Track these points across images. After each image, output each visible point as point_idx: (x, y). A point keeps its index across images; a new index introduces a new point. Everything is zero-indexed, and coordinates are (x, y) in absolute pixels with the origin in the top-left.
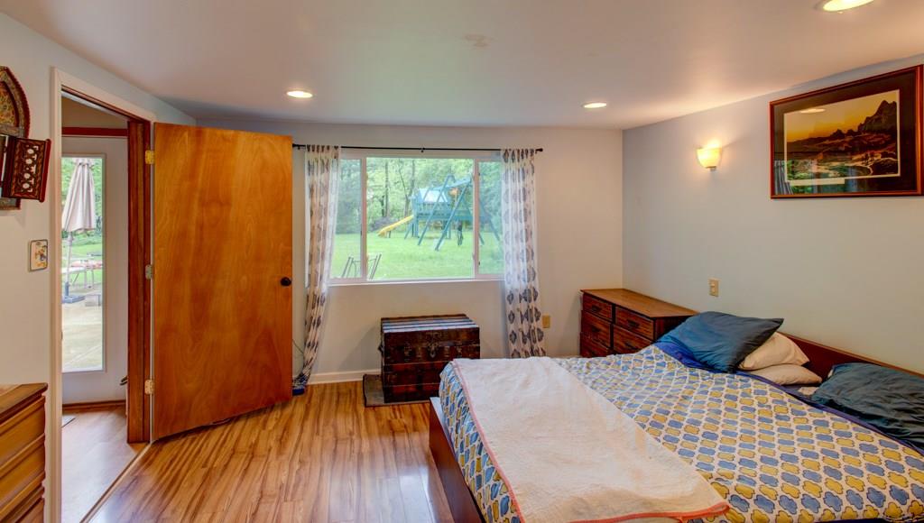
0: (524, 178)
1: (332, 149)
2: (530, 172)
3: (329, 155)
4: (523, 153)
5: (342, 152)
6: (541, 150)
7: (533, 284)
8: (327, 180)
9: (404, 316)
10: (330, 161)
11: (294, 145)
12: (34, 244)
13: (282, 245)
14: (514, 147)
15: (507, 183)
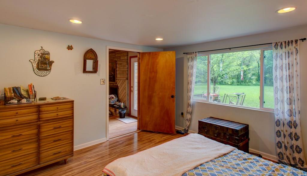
0: (289, 57)
1: (195, 53)
2: (294, 53)
3: (193, 55)
4: (289, 43)
5: (198, 54)
6: (305, 39)
7: (294, 119)
8: (193, 64)
9: (219, 118)
10: (194, 57)
11: (184, 53)
12: (101, 80)
13: (172, 85)
14: (282, 40)
15: (276, 60)
